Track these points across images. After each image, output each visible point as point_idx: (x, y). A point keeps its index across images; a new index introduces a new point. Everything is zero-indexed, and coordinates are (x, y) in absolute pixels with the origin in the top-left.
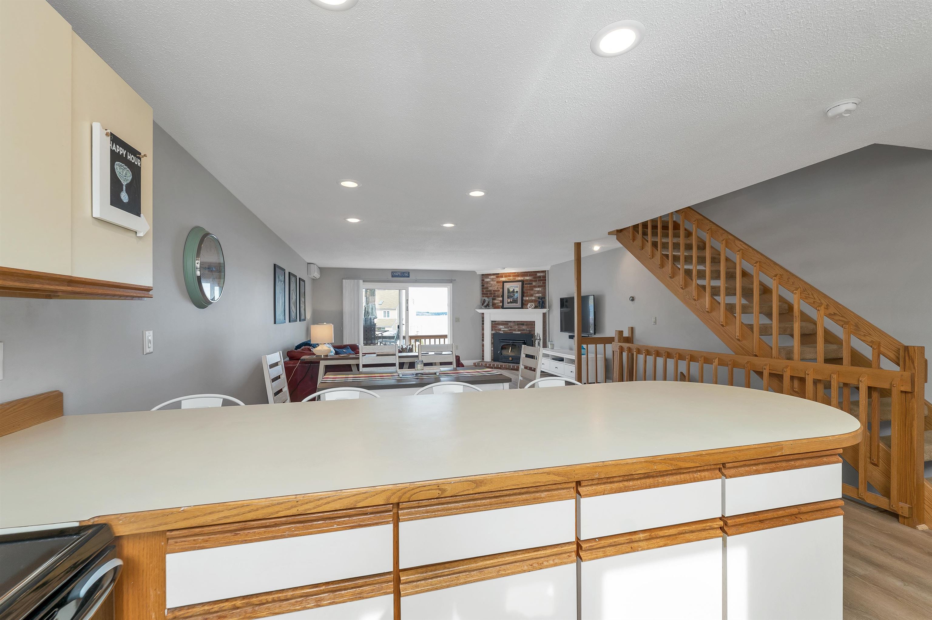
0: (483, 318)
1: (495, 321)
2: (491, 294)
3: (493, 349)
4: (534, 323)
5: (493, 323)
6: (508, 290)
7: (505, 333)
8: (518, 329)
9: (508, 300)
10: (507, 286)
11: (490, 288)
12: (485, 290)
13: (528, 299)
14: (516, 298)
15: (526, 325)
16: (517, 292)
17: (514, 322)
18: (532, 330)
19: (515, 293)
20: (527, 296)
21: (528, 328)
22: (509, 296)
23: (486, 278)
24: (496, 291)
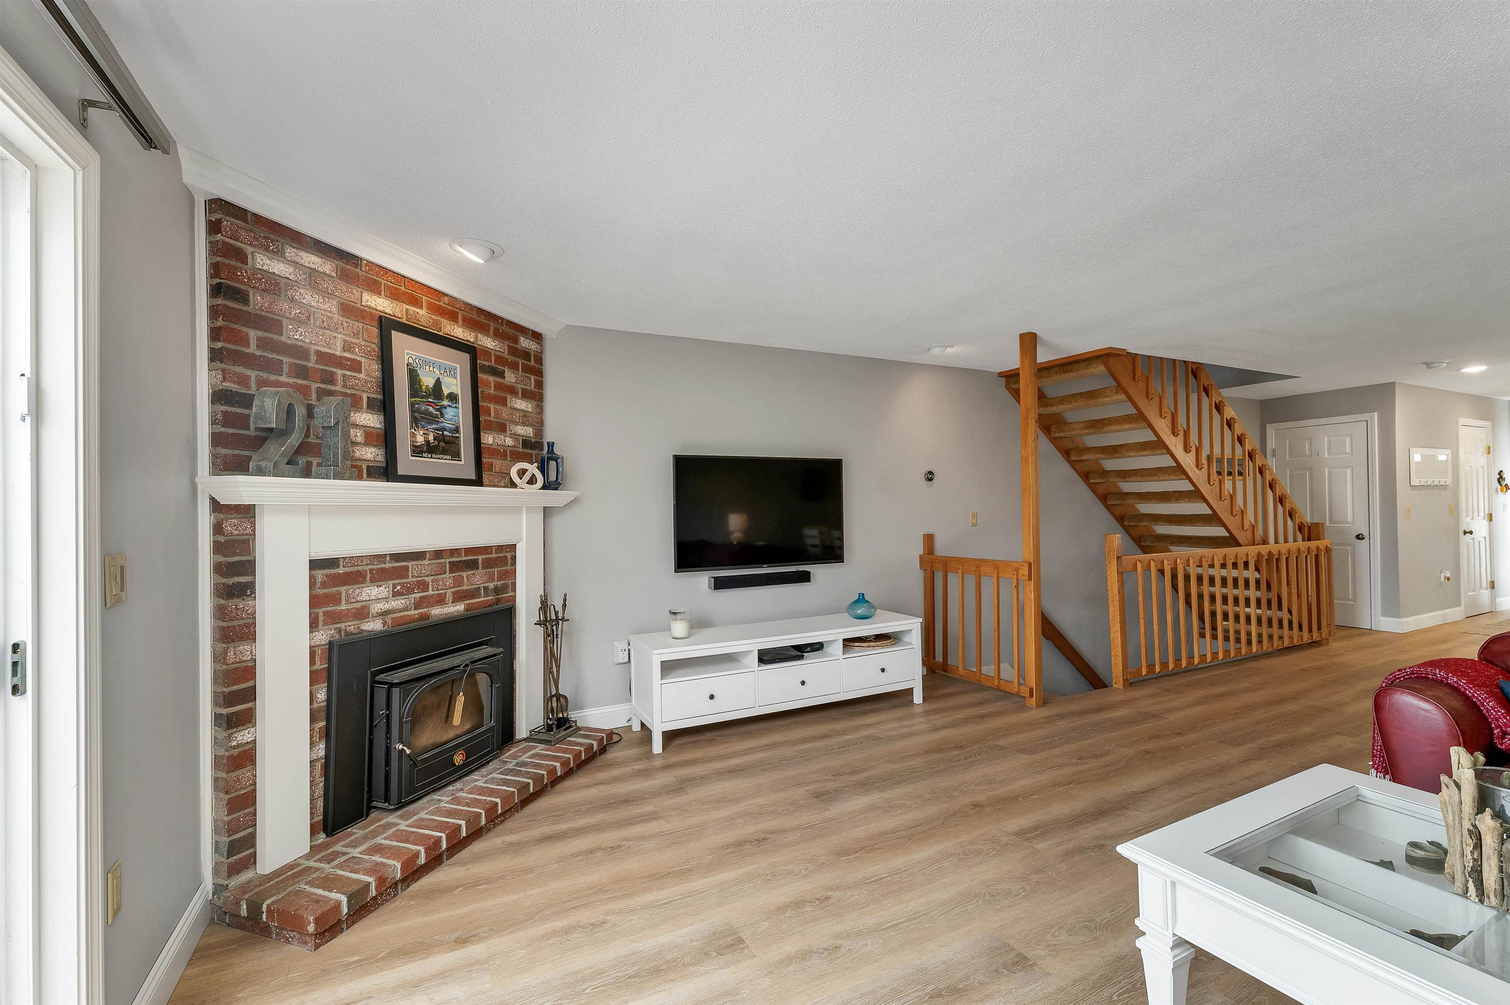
1: (332, 563)
2: (302, 373)
4: (508, 555)
5: (320, 574)
6: (414, 377)
7: (392, 629)
8: (454, 594)
9: (412, 435)
10: (406, 354)
11: (294, 334)
12: (254, 333)
13: (491, 442)
14: (451, 431)
16: (454, 398)
17: (438, 554)
18: (503, 589)
19: (445, 402)
20: (487, 428)
21: (493, 580)
22: (417, 415)
23: (267, 249)
24: (338, 362)
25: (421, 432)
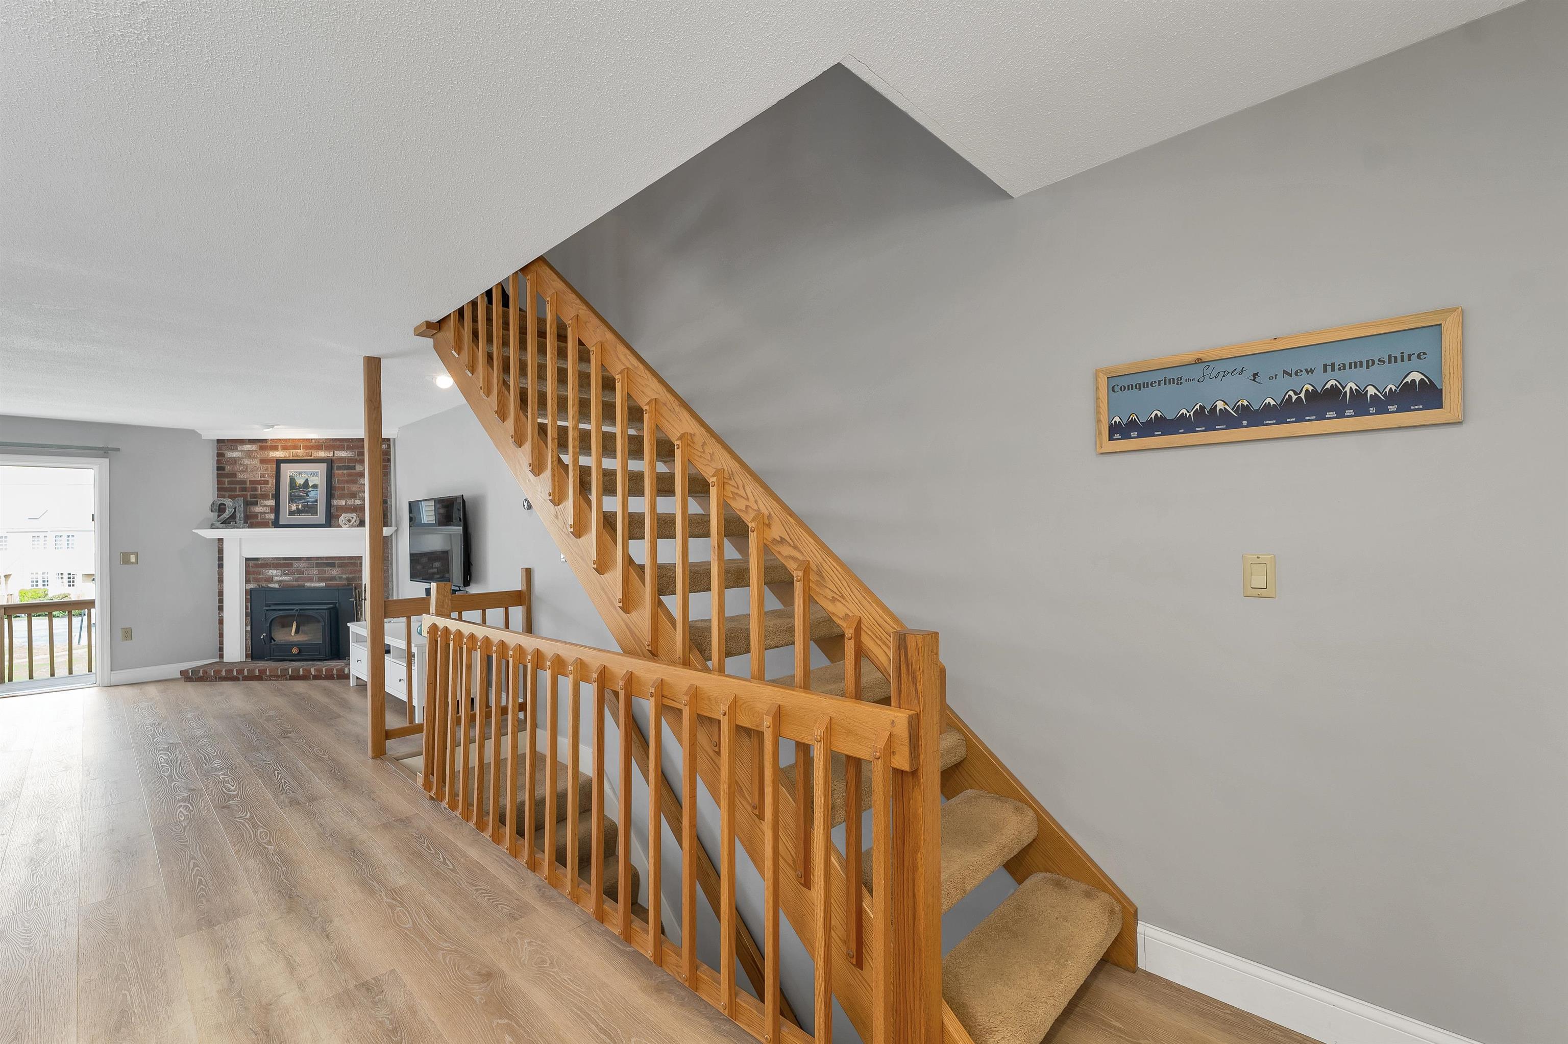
0: (221, 551)
1: (257, 559)
2: (244, 489)
3: (249, 628)
4: (359, 561)
5: (251, 563)
6: (292, 481)
7: (285, 589)
8: (319, 578)
9: (290, 507)
10: (287, 471)
11: (241, 476)
12: (226, 480)
13: (344, 504)
14: (312, 502)
15: (341, 566)
16: (315, 486)
17: (309, 559)
18: (354, 579)
19: (310, 489)
20: (341, 497)
21: (346, 574)
22: (293, 497)
23: (231, 449)
24: (258, 482)
25: (295, 505)
